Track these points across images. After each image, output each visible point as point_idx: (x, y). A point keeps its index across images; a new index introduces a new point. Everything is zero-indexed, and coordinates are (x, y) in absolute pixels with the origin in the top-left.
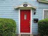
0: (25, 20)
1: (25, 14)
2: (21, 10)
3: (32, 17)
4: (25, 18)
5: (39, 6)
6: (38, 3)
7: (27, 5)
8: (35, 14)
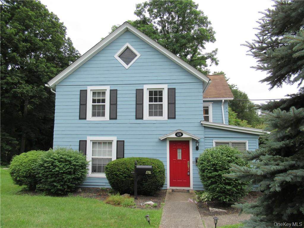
0: (180, 160)
1: (180, 149)
2: (171, 142)
3: (193, 155)
4: (179, 157)
5: (206, 133)
6: (203, 128)
7: (182, 135)
8: (197, 148)
